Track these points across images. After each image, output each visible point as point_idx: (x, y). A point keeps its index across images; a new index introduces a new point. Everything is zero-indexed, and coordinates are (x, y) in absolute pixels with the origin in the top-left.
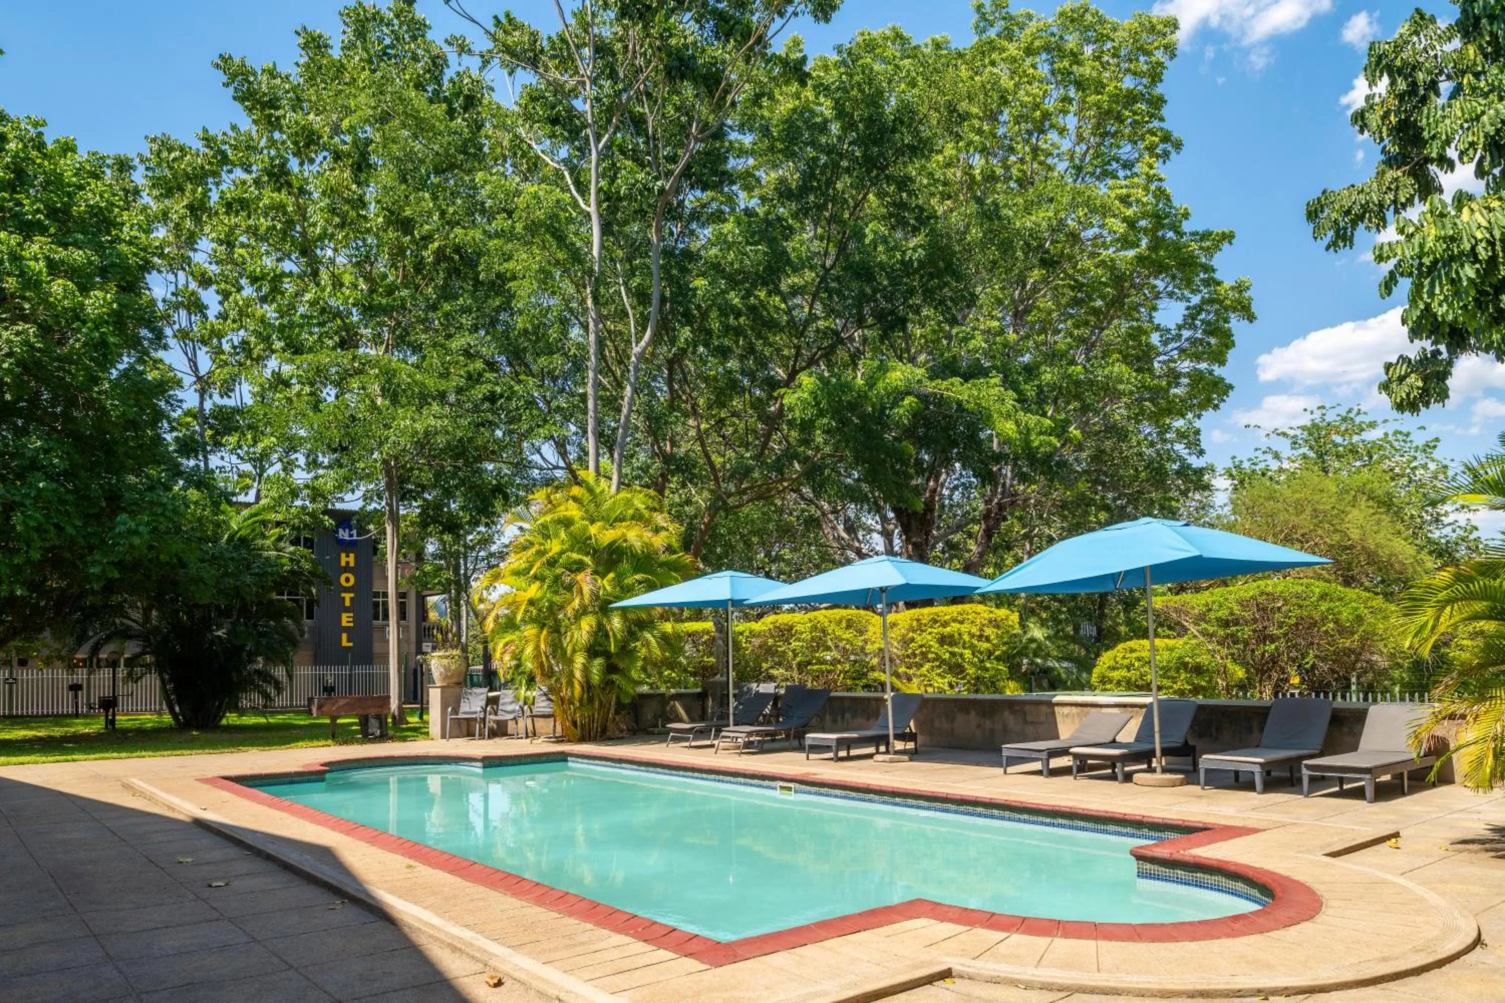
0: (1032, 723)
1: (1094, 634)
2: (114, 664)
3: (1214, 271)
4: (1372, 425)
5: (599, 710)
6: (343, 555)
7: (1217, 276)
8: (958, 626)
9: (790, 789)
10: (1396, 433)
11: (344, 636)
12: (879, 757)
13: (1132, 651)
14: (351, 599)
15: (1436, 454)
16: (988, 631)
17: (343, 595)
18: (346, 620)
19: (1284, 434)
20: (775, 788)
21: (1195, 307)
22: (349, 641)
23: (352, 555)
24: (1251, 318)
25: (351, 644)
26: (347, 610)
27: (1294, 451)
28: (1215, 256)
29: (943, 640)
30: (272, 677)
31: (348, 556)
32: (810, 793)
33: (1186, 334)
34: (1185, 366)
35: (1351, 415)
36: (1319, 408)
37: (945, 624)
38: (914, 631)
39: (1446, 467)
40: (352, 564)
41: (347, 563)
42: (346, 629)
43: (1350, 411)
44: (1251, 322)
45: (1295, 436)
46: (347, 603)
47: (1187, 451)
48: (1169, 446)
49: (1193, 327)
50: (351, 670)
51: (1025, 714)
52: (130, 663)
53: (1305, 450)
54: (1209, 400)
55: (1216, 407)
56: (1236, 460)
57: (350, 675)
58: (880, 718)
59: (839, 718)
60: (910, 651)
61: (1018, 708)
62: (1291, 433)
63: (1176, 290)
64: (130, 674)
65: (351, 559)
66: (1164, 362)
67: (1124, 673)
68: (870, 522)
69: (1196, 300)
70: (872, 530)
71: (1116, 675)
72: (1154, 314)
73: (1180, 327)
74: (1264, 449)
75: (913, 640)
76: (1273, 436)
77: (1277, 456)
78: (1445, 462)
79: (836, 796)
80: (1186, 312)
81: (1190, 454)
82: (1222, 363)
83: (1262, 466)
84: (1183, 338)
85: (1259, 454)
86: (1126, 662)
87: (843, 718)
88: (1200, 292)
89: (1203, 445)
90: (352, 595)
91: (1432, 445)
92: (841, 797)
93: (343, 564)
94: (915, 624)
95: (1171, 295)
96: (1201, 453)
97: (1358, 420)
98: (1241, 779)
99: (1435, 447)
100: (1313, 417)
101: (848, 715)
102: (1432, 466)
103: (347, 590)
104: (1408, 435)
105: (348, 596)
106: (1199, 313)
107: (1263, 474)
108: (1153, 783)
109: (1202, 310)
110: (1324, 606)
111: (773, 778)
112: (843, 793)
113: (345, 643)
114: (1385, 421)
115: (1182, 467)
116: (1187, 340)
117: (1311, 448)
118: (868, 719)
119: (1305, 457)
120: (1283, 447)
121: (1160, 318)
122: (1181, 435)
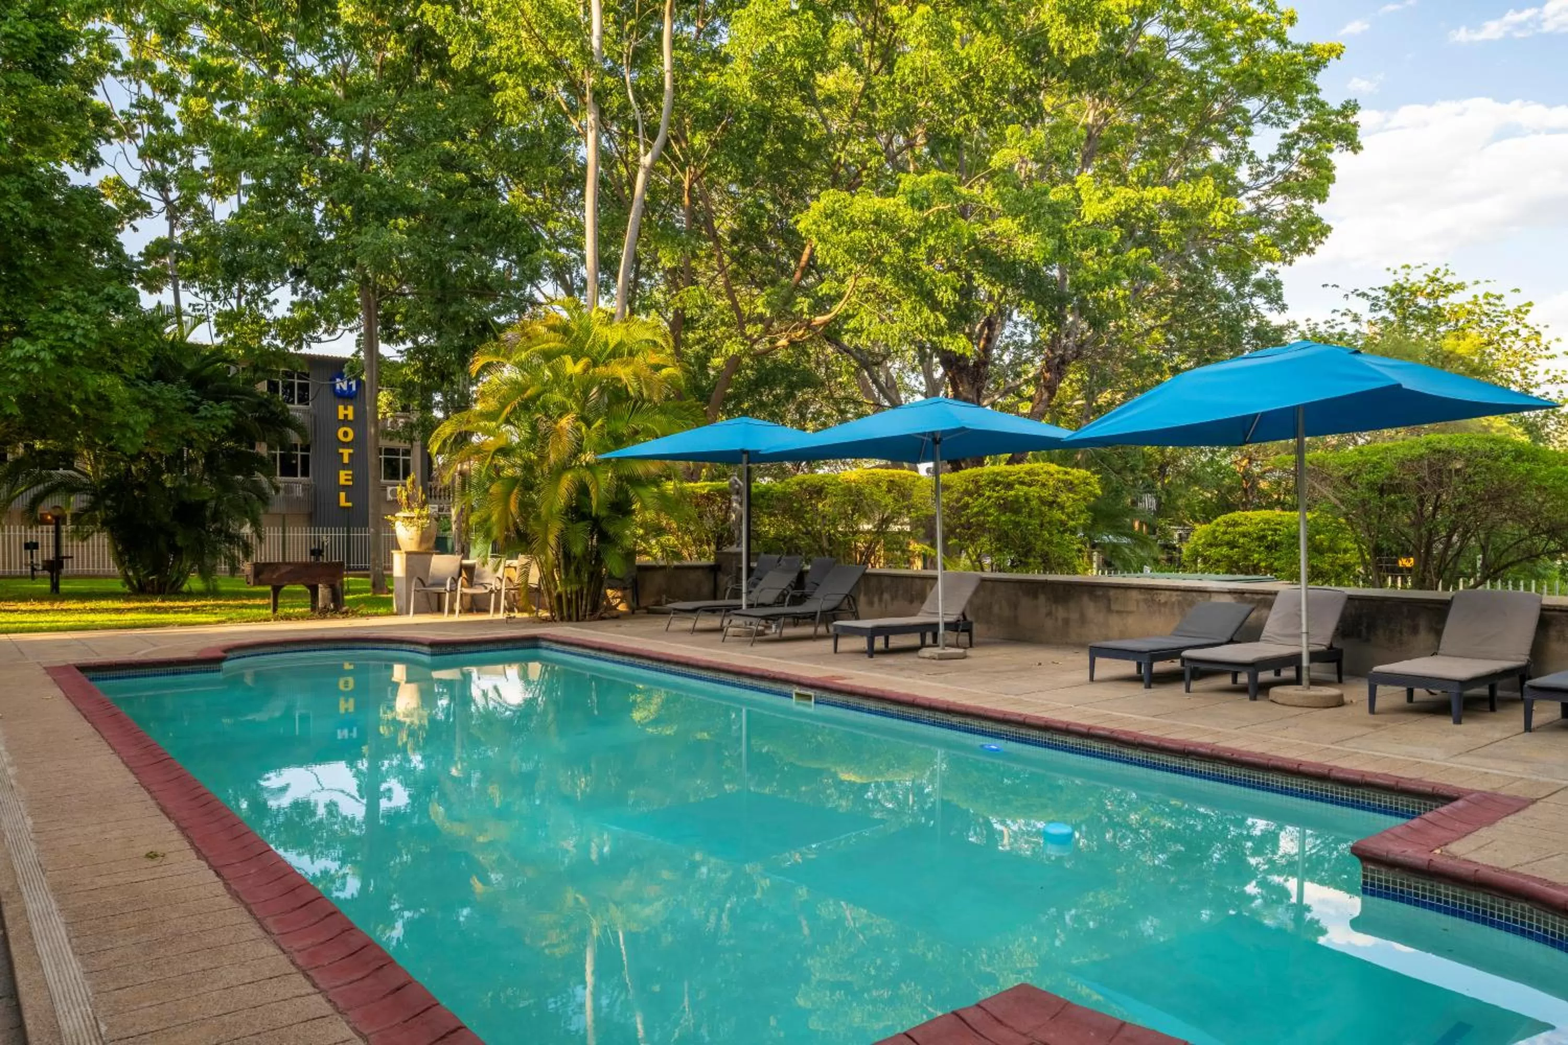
0: (1118, 612)
1: (1154, 507)
2: (58, 521)
3: (1317, 91)
4: (1461, 286)
5: (590, 582)
6: (341, 408)
7: (1322, 97)
8: (1025, 488)
9: (809, 697)
10: (1486, 295)
11: (343, 495)
12: (926, 652)
13: (1235, 524)
14: (350, 454)
15: (1529, 319)
16: (1063, 497)
17: (341, 451)
18: (344, 477)
19: (1364, 295)
20: (789, 696)
21: (1291, 136)
22: (347, 501)
23: (351, 408)
24: (1356, 148)
25: (350, 504)
26: (345, 467)
27: (1374, 314)
28: (1319, 74)
29: (1006, 506)
30: (239, 537)
31: (346, 409)
32: (834, 704)
33: (1280, 166)
34: (1278, 203)
35: (1438, 276)
36: (1403, 267)
37: (1010, 486)
38: (970, 494)
39: (1538, 333)
40: (351, 417)
41: (346, 416)
42: (344, 488)
43: (1436, 272)
44: (1356, 153)
45: (1376, 298)
46: (346, 460)
47: (1268, 306)
48: (1247, 301)
49: (1287, 158)
50: (348, 532)
51: (1109, 600)
52: (76, 518)
53: (1385, 313)
54: (1304, 242)
55: (1311, 251)
56: (1311, 322)
57: (348, 537)
58: (927, 602)
59: (876, 599)
60: (963, 519)
61: (1100, 593)
62: (1373, 294)
63: (1272, 114)
64: (76, 531)
65: (350, 412)
66: (1253, 199)
67: (1225, 550)
68: (913, 382)
69: (1294, 127)
70: (914, 392)
71: (1212, 552)
72: (1248, 139)
73: (1272, 159)
74: (1343, 311)
75: (967, 506)
76: (1353, 297)
77: (1356, 319)
78: (1537, 329)
79: (870, 711)
80: (1281, 141)
81: (1271, 310)
82: (1322, 198)
83: (1338, 330)
84: (1276, 172)
85: (1337, 316)
86: (1227, 537)
87: (880, 600)
88: (1299, 116)
89: (1286, 300)
90: (351, 451)
91: (1524, 309)
92: (876, 713)
93: (341, 417)
94: (971, 486)
95: (1265, 120)
96: (1284, 308)
97: (1446, 280)
98: (1415, 699)
99: (1527, 311)
100: (1396, 277)
101: (886, 596)
102: (1524, 333)
103: (346, 445)
104: (1499, 298)
105: (346, 452)
106: (1296, 143)
107: (1340, 339)
108: (1301, 702)
109: (1299, 137)
110: (1522, 467)
111: (787, 681)
112: (880, 706)
113: (343, 503)
114: (1477, 283)
115: (1260, 324)
116: (1280, 173)
117: (1393, 310)
118: (911, 602)
119: (1384, 319)
120: (1361, 307)
121: (1253, 143)
122: (1261, 287)
